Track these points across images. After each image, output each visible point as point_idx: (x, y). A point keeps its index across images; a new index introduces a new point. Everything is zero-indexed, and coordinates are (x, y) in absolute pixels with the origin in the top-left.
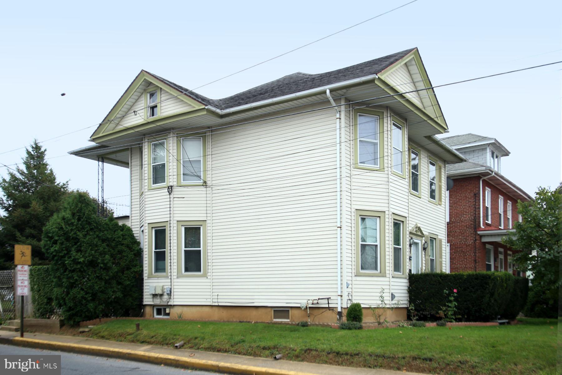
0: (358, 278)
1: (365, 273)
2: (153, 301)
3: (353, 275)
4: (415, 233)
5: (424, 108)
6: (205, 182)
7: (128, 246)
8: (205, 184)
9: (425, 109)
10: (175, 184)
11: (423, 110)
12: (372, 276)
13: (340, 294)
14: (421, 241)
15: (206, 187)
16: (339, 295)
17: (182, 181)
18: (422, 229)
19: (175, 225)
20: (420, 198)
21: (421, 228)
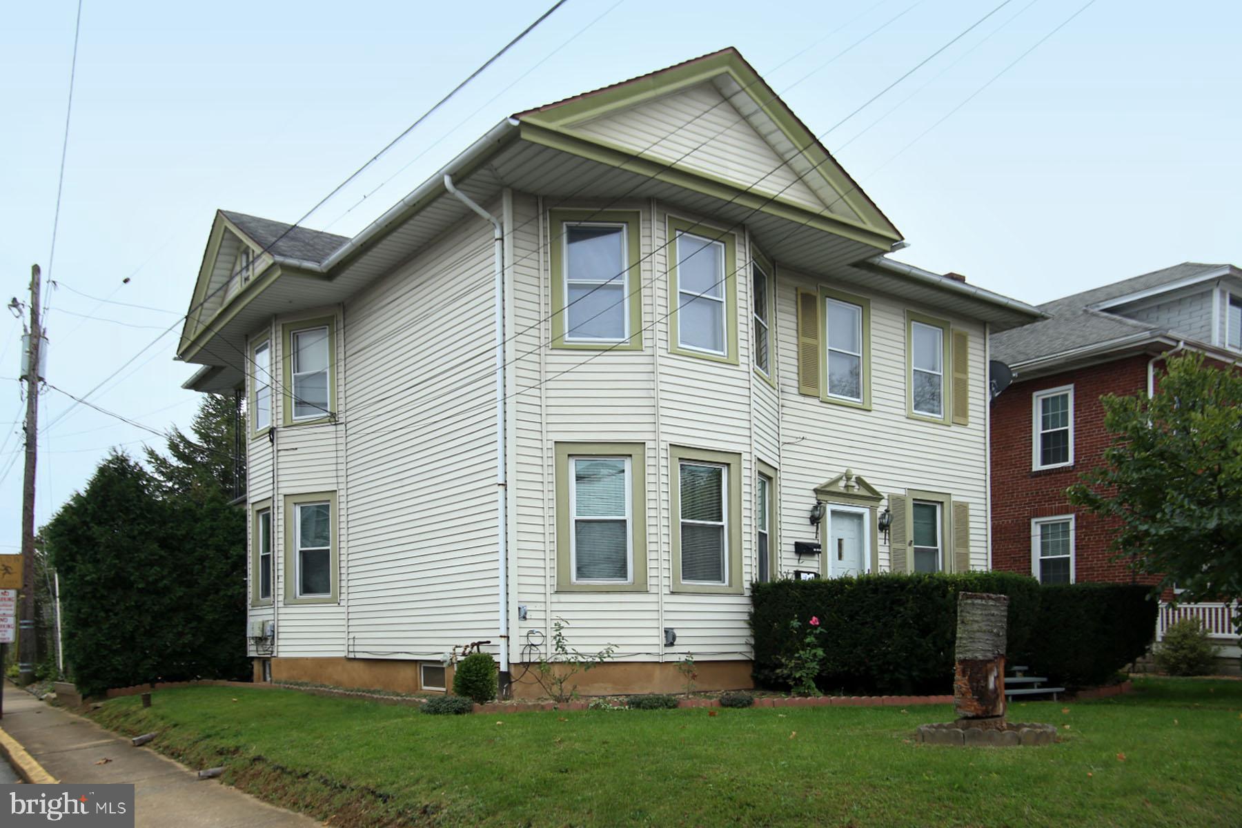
0: (563, 597)
1: (588, 585)
2: (257, 651)
3: (549, 590)
4: (845, 492)
5: (828, 208)
6: (333, 415)
7: (218, 549)
8: (333, 418)
9: (831, 211)
10: (280, 422)
11: (826, 213)
12: (608, 592)
13: (504, 633)
14: (873, 510)
15: (336, 425)
16: (501, 637)
17: (294, 418)
18: (868, 481)
19: (281, 504)
20: (870, 411)
21: (864, 478)
